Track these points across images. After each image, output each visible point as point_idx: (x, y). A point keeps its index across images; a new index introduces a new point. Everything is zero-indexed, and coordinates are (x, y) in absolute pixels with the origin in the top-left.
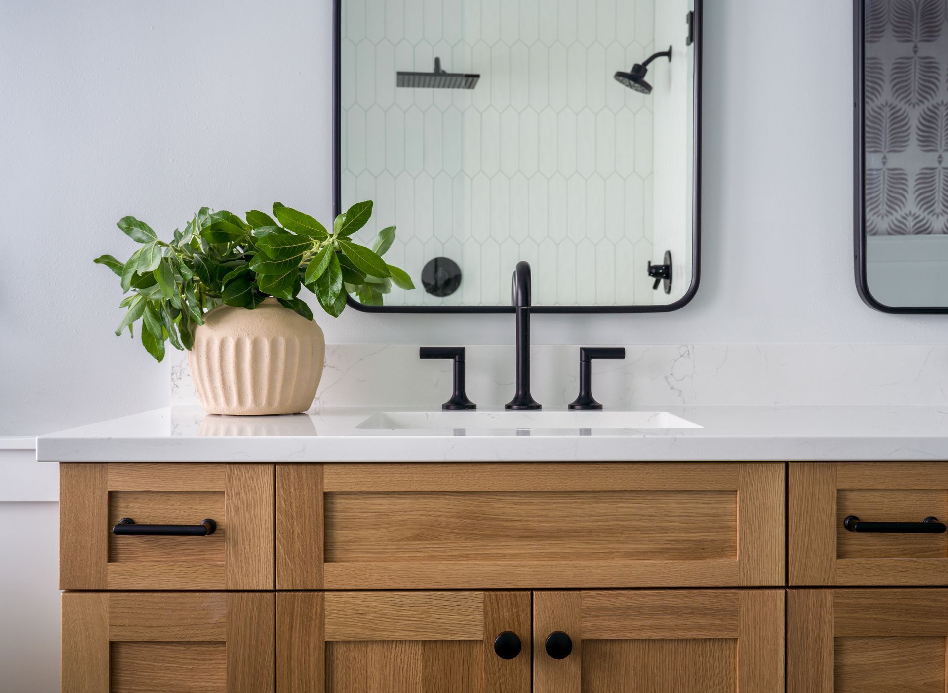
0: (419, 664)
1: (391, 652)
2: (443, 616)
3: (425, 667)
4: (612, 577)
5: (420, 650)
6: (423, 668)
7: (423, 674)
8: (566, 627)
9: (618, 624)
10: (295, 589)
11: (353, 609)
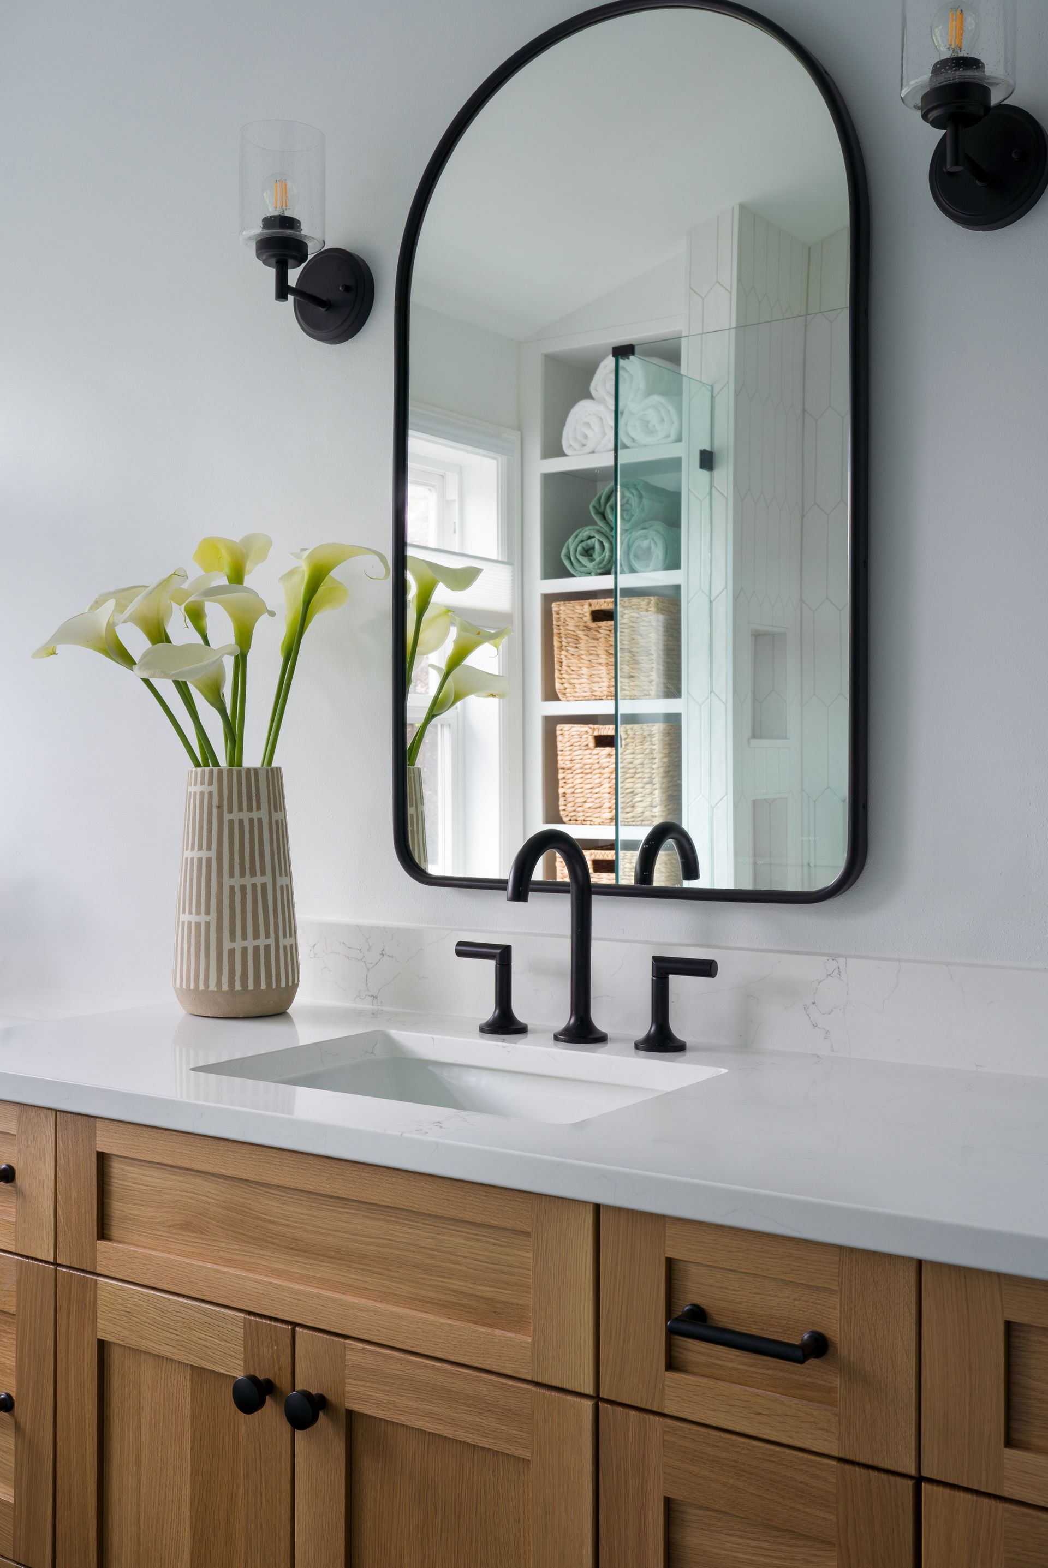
0: (188, 1392)
1: (162, 1369)
2: (204, 1336)
3: (193, 1398)
4: (379, 1329)
5: (188, 1374)
6: (191, 1399)
7: (191, 1407)
8: (329, 1386)
9: (386, 1397)
10: (72, 1266)
11: (121, 1305)
